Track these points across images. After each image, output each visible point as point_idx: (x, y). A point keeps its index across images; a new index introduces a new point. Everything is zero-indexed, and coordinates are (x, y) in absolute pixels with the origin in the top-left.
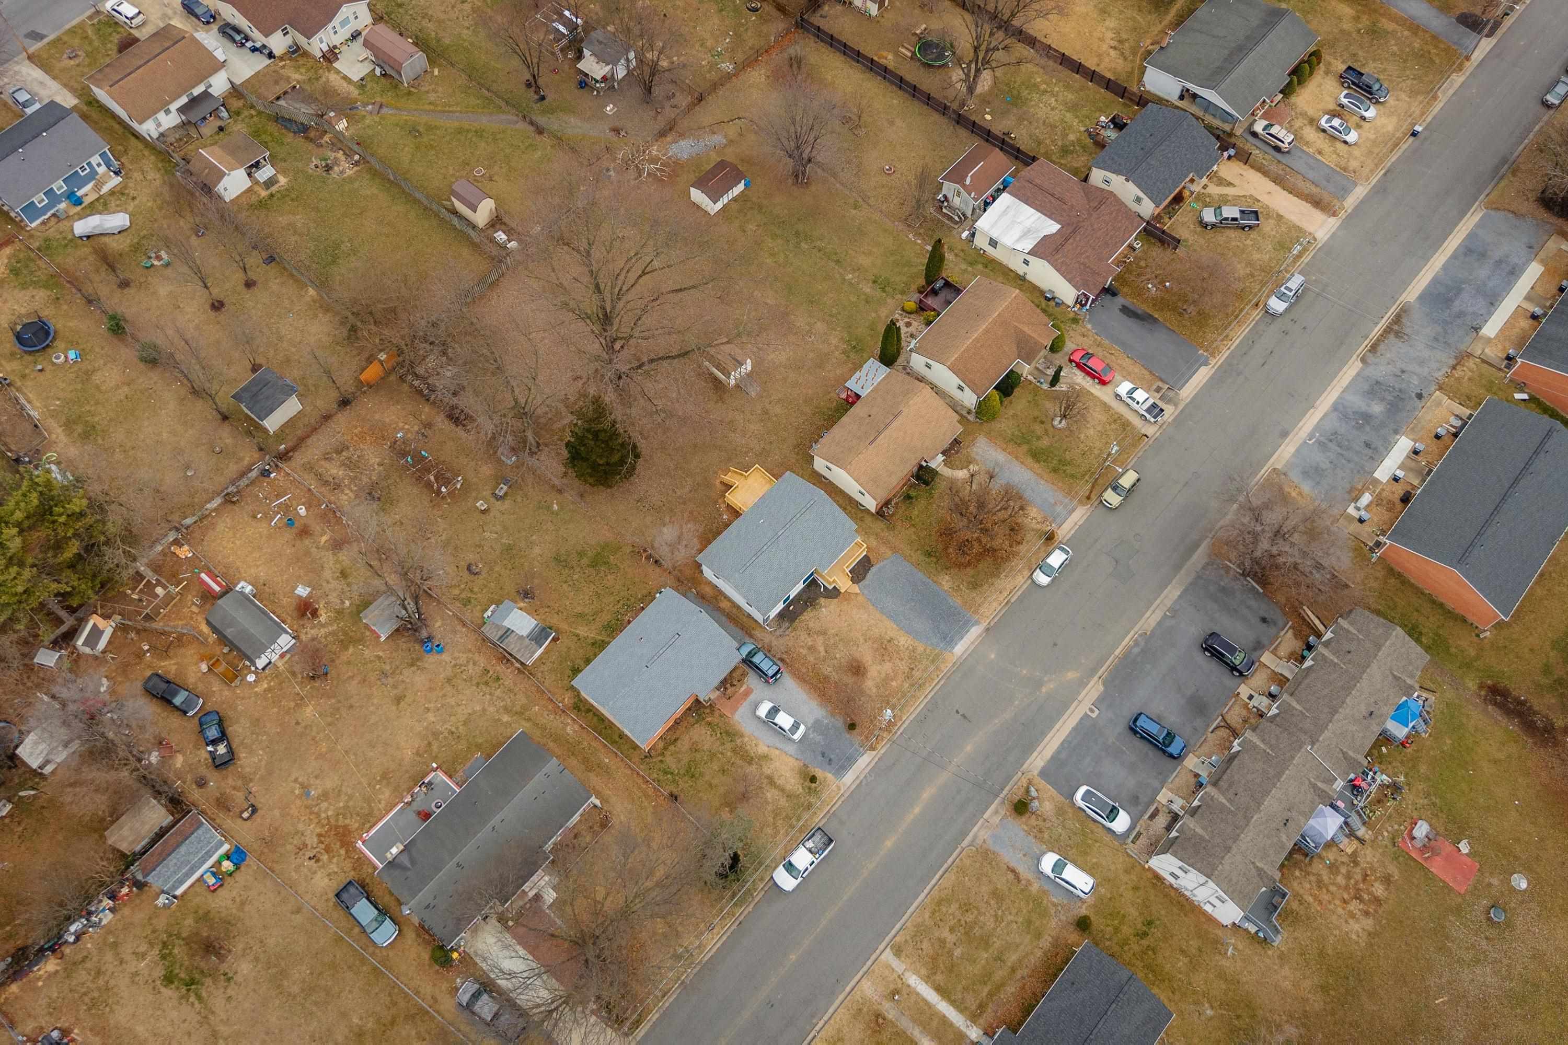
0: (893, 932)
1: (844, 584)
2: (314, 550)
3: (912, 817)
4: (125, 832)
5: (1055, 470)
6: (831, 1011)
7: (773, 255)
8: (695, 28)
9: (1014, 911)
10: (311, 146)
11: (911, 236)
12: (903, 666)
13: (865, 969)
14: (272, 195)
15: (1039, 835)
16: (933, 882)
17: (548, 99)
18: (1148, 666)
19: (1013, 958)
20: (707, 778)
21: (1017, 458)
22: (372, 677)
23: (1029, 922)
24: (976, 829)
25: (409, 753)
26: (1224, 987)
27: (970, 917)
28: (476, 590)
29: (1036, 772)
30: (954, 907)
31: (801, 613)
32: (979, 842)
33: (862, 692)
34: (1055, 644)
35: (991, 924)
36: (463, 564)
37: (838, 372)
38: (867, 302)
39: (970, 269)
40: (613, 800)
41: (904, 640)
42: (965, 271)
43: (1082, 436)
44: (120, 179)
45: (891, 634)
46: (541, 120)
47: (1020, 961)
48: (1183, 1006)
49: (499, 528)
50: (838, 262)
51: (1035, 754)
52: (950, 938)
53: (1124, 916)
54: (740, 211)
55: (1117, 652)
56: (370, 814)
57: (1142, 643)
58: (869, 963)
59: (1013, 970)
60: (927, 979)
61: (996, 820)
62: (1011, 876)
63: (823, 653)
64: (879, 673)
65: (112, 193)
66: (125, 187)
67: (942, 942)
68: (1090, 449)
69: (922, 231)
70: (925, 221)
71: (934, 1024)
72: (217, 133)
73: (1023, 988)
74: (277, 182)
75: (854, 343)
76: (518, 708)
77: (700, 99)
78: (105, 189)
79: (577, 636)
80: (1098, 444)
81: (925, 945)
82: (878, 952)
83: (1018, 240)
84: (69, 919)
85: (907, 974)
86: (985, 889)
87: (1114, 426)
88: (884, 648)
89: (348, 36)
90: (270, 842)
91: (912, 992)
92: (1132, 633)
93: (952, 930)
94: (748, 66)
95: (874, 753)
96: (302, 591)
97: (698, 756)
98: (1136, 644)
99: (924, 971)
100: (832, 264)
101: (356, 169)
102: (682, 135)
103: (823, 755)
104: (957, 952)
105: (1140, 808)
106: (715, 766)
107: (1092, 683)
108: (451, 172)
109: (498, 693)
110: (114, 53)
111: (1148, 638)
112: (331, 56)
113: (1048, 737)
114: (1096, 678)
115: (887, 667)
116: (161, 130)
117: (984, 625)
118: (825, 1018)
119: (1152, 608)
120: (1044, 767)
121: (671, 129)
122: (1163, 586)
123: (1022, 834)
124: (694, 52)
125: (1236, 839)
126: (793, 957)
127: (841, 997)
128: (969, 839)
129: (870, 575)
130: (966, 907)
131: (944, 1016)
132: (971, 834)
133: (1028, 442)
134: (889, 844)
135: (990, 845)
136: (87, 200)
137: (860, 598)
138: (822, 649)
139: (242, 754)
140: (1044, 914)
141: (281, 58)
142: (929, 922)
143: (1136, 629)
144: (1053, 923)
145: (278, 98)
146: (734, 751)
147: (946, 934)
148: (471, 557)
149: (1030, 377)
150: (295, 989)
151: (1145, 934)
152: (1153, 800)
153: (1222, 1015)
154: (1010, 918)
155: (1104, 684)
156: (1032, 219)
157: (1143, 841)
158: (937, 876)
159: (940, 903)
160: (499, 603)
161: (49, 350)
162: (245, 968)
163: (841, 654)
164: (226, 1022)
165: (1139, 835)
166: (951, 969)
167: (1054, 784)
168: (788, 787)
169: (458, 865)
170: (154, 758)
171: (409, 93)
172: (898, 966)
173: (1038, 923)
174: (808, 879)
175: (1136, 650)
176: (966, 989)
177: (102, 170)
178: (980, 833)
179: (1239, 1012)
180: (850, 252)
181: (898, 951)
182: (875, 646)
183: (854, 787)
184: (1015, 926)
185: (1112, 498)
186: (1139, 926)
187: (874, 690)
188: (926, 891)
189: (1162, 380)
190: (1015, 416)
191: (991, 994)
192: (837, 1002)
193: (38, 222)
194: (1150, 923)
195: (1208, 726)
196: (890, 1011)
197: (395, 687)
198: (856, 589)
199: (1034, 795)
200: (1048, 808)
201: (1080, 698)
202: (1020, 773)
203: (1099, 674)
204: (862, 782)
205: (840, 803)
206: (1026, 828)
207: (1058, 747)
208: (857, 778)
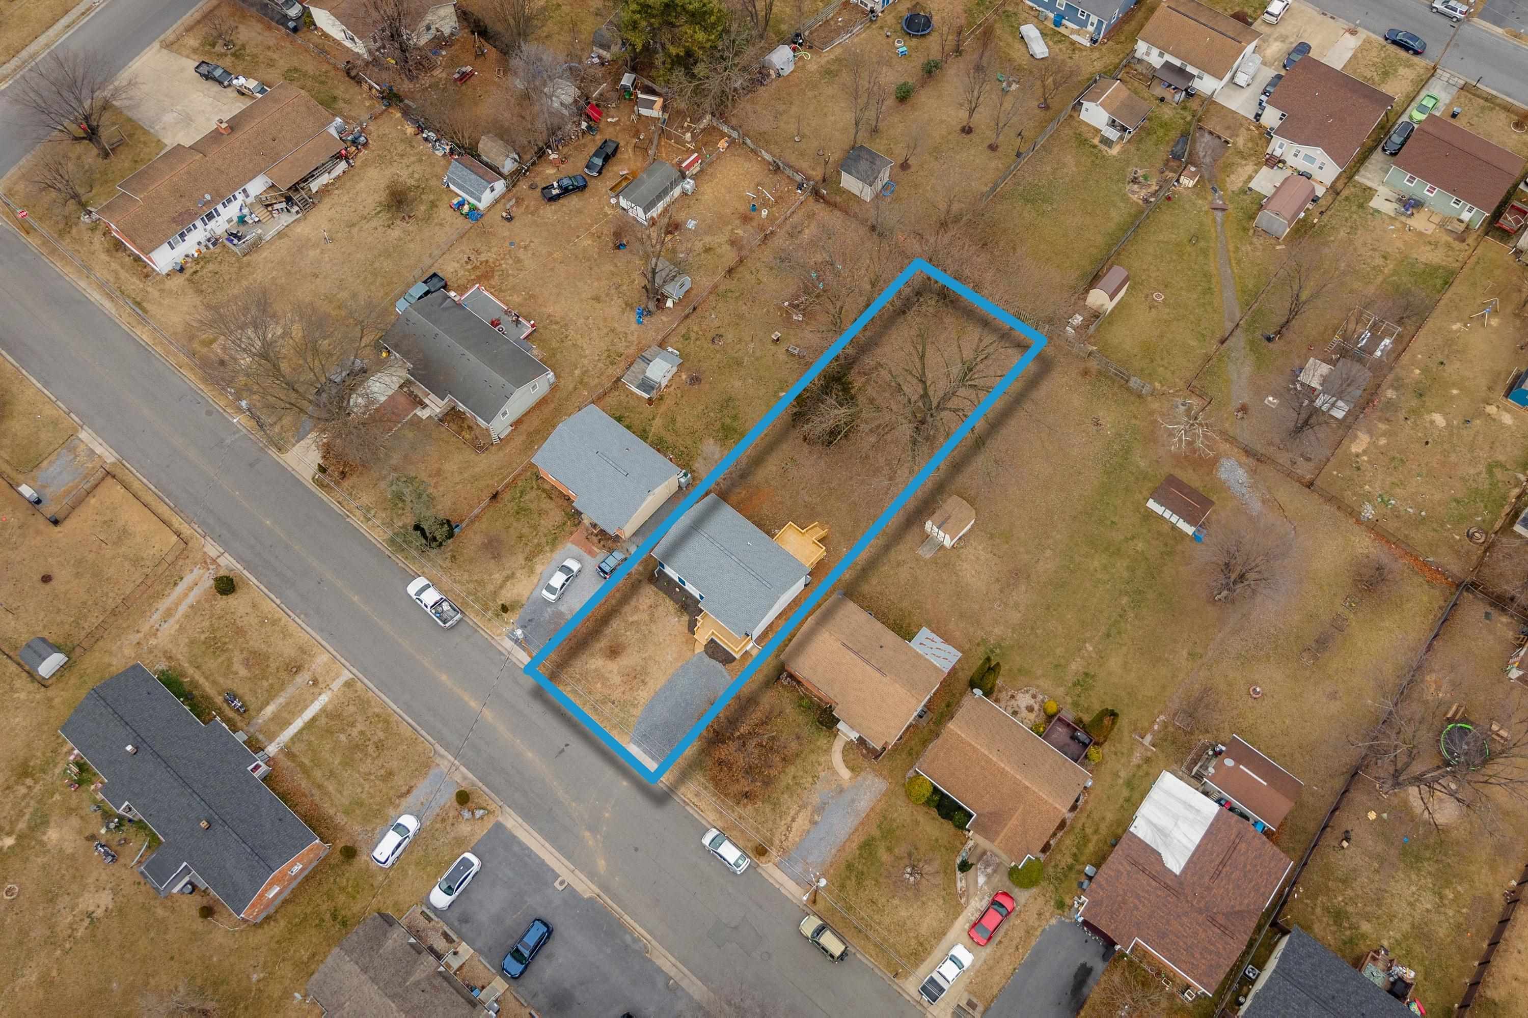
0: (366, 681)
1: (703, 636)
2: (730, 227)
3: (466, 699)
4: (490, 144)
5: (849, 867)
6: (309, 629)
7: (1105, 567)
8: (1419, 475)
9: (372, 791)
10: (1159, 165)
11: (1162, 717)
12: (616, 695)
13: (339, 657)
14: (1095, 147)
15: (439, 818)
16: (407, 718)
17: (1271, 345)
18: (609, 951)
19: (331, 787)
20: (515, 524)
21: (862, 823)
22: (617, 280)
23: (361, 804)
24: (450, 757)
25: (550, 310)
26: (275, 996)
27: (371, 749)
28: (698, 343)
29: (500, 819)
30: (381, 735)
31: (672, 599)
32: (438, 760)
33: (592, 655)
35: (363, 768)
36: (721, 331)
37: (957, 634)
38: (1056, 666)
39: (1121, 781)
40: (501, 454)
41: (643, 695)
42: (1116, 775)
43: (896, 902)
44: (1088, 45)
45: (651, 683)
46: (1239, 341)
47: (327, 794)
48: (264, 950)
49: (758, 354)
50: (1108, 635)
51: (520, 820)
52: (355, 732)
53: (354, 898)
54: (1160, 534)
55: (626, 917)
56: (501, 290)
57: (636, 947)
58: (343, 660)
59: (320, 787)
60: (323, 710)
61: (458, 778)
62: (404, 789)
63: (631, 620)
64: (610, 672)
65: (1073, 43)
66: (1080, 50)
67: (353, 725)
68: (881, 911)
69: (1171, 729)
70: (1186, 733)
71: (285, 715)
72: (1157, 99)
73: (304, 795)
74: (1110, 147)
75: (998, 651)
76: (586, 380)
77: (1310, 485)
78: (1074, 37)
79: (653, 419)
80: (887, 920)
81: (352, 709)
82: (351, 668)
83: (1150, 822)
84: (437, 131)
85: (329, 693)
86: (394, 764)
87: (913, 942)
88: (636, 677)
89: (1302, 169)
90: (485, 234)
91: (315, 697)
92: (649, 937)
93: (362, 733)
94: (1377, 534)
96: (691, 224)
97: (535, 516)
98: (636, 940)
99: (330, 707)
100: (1103, 629)
101: (1141, 202)
102: (1253, 472)
103: (530, 620)
104: (343, 737)
105: (456, 924)
106: (525, 531)
107: (593, 887)
108: (1153, 275)
109: (600, 365)
110: (1230, 12)
111: (642, 955)
112: (1275, 162)
113: (537, 836)
114: (597, 890)
115: (617, 679)
116: (1145, 58)
118: (304, 625)
119: (678, 964)
120: (506, 828)
121: (1258, 460)
122: (705, 979)
123: (442, 801)
124: (1380, 477)
125: (374, 980)
126: (356, 599)
127: (319, 638)
128: (442, 751)
129: (714, 662)
130: (379, 746)
131: (290, 724)
132: (446, 753)
133: (884, 838)
134: (444, 677)
135: (433, 771)
136: (1062, 30)
137: (689, 654)
138: (635, 618)
139: (554, 206)
140: (366, 819)
141: (1259, 127)
142: (370, 712)
143: (654, 942)
144: (357, 828)
145: (1211, 133)
146: (539, 545)
147: (360, 727)
148: (730, 336)
149: (971, 843)
150: (377, 265)
151: (334, 917)
152: (462, 938)
153: (251, 991)
154: (367, 786)
155: (591, 898)
156: (1184, 841)
157: (422, 922)
158: (410, 721)
159: (387, 721)
160: (681, 356)
161: (907, 38)
162: (395, 233)
163: (631, 636)
164: (360, 230)
165: (429, 919)
166: (329, 732)
167: (488, 837)
168: (503, 592)
169: (436, 335)
170: (553, 156)
171: (1246, 230)
172: (337, 685)
173: (358, 812)
174: (415, 604)
175: (628, 938)
176: (310, 743)
177: (1090, 29)
178: (445, 761)
179: (251, 1010)
180: (1125, 649)
181: (348, 684)
182: (638, 668)
184: (359, 790)
185: (809, 925)
186: (343, 913)
187: (593, 667)
188: (398, 710)
189: (986, 1010)
190: (917, 823)
191: (302, 765)
192: (314, 634)
193: (1031, 4)
194: (344, 924)
195: (537, 1011)
196: (303, 678)
197: (607, 295)
198: (699, 649)
199: (477, 816)
200: (464, 829)
201: (577, 871)
202: (501, 803)
203: (602, 894)
204: (504, 655)
205: (486, 636)
206: (447, 806)
207: (524, 843)
208: (509, 652)
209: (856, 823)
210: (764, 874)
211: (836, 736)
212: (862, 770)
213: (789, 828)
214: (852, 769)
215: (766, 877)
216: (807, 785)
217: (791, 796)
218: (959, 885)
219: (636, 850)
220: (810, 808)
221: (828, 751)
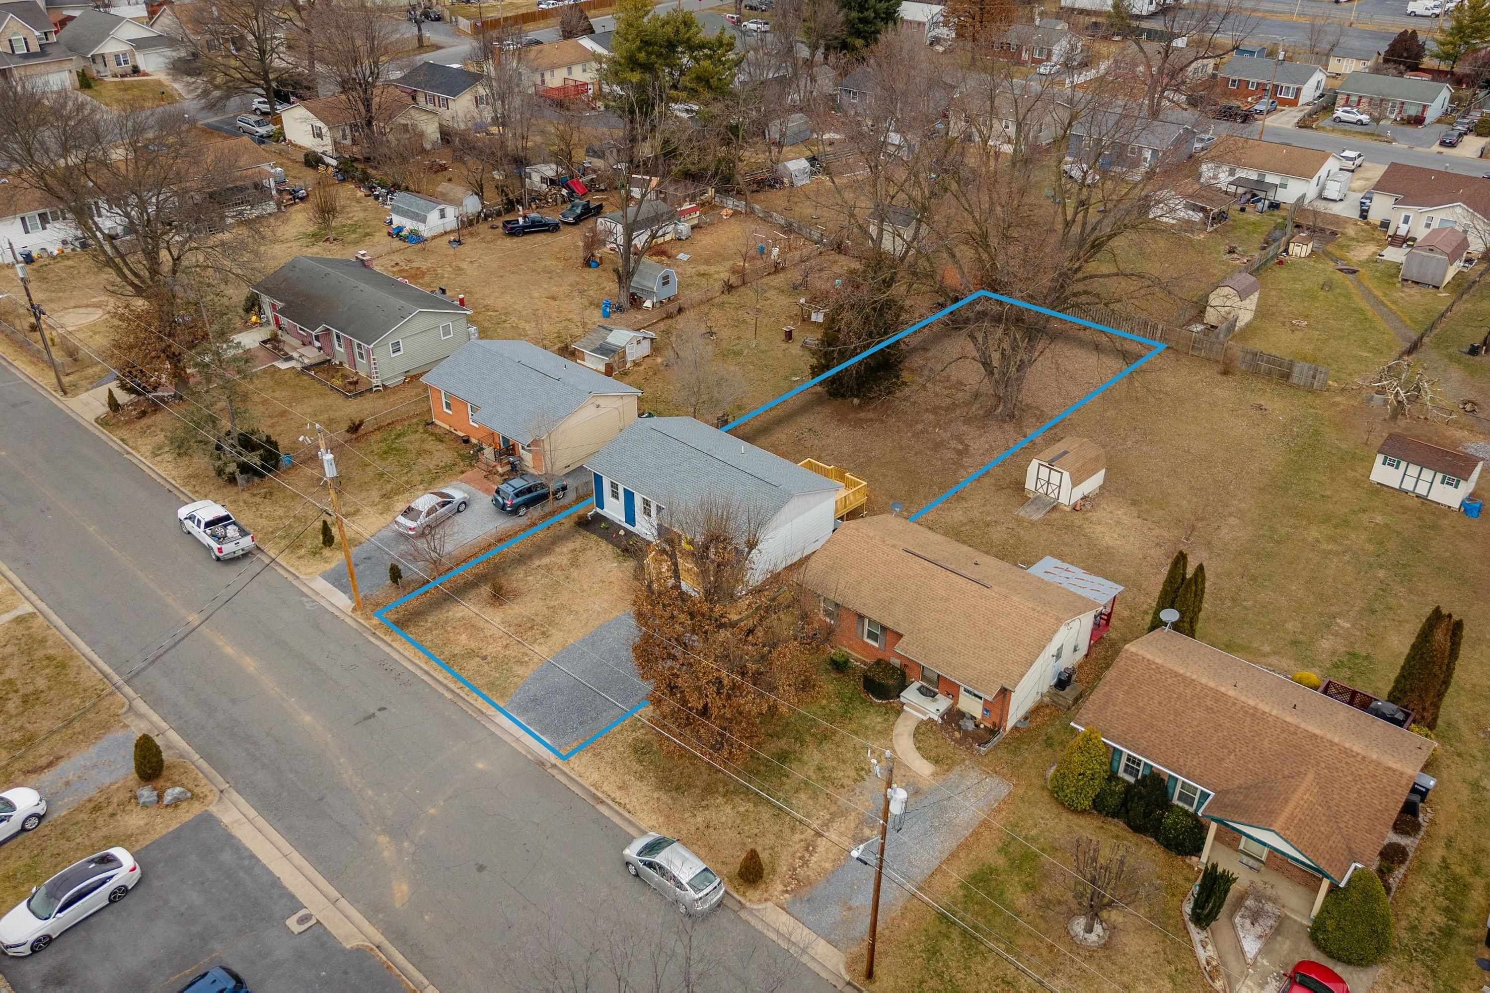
0: (53, 616)
2: (732, 262)
3: (221, 644)
7: (1331, 539)
13: (24, 588)
14: (1174, 234)
15: (91, 805)
16: (101, 663)
17: (1477, 358)
22: (582, 287)
27: (13, 704)
29: (213, 809)
30: (42, 684)
31: (611, 542)
32: (130, 719)
33: (461, 604)
41: (542, 650)
45: (557, 637)
46: (1430, 354)
51: (252, 813)
58: (30, 593)
62: (45, 760)
64: (489, 621)
74: (1192, 234)
81: (10, 649)
82: (37, 601)
86: (44, 725)
88: (532, 628)
90: (424, 252)
93: (9, 681)
95: (350, 611)
96: (682, 256)
97: (412, 456)
103: (368, 558)
106: (392, 469)
107: (371, 930)
114: (379, 938)
115: (497, 630)
116: (1212, 181)
117: (552, 757)
120: (218, 822)
123: (107, 781)
128: (144, 709)
130: (30, 699)
132: (150, 713)
133: (1015, 868)
139: (517, 240)
141: (1366, 223)
142: (38, 655)
148: (726, 334)
155: (359, 950)
158: (106, 668)
159: (62, 666)
162: (313, 249)
163: (533, 582)
167: (176, 835)
178: (144, 721)
182: (539, 618)
183: (305, 590)
187: (459, 615)
197: (567, 296)
199: (168, 797)
200: (134, 820)
201: (343, 902)
202: (226, 786)
203: (386, 944)
204: (307, 596)
205: (286, 575)
206: (114, 787)
207: (247, 849)
208: (318, 594)
209: (951, 844)
210: (753, 921)
211: (899, 712)
212: (954, 763)
213: (810, 847)
214: (936, 761)
215: (759, 927)
216: (846, 781)
217: (815, 797)
218: (1202, 955)
219: (481, 868)
220: (852, 816)
221: (886, 732)
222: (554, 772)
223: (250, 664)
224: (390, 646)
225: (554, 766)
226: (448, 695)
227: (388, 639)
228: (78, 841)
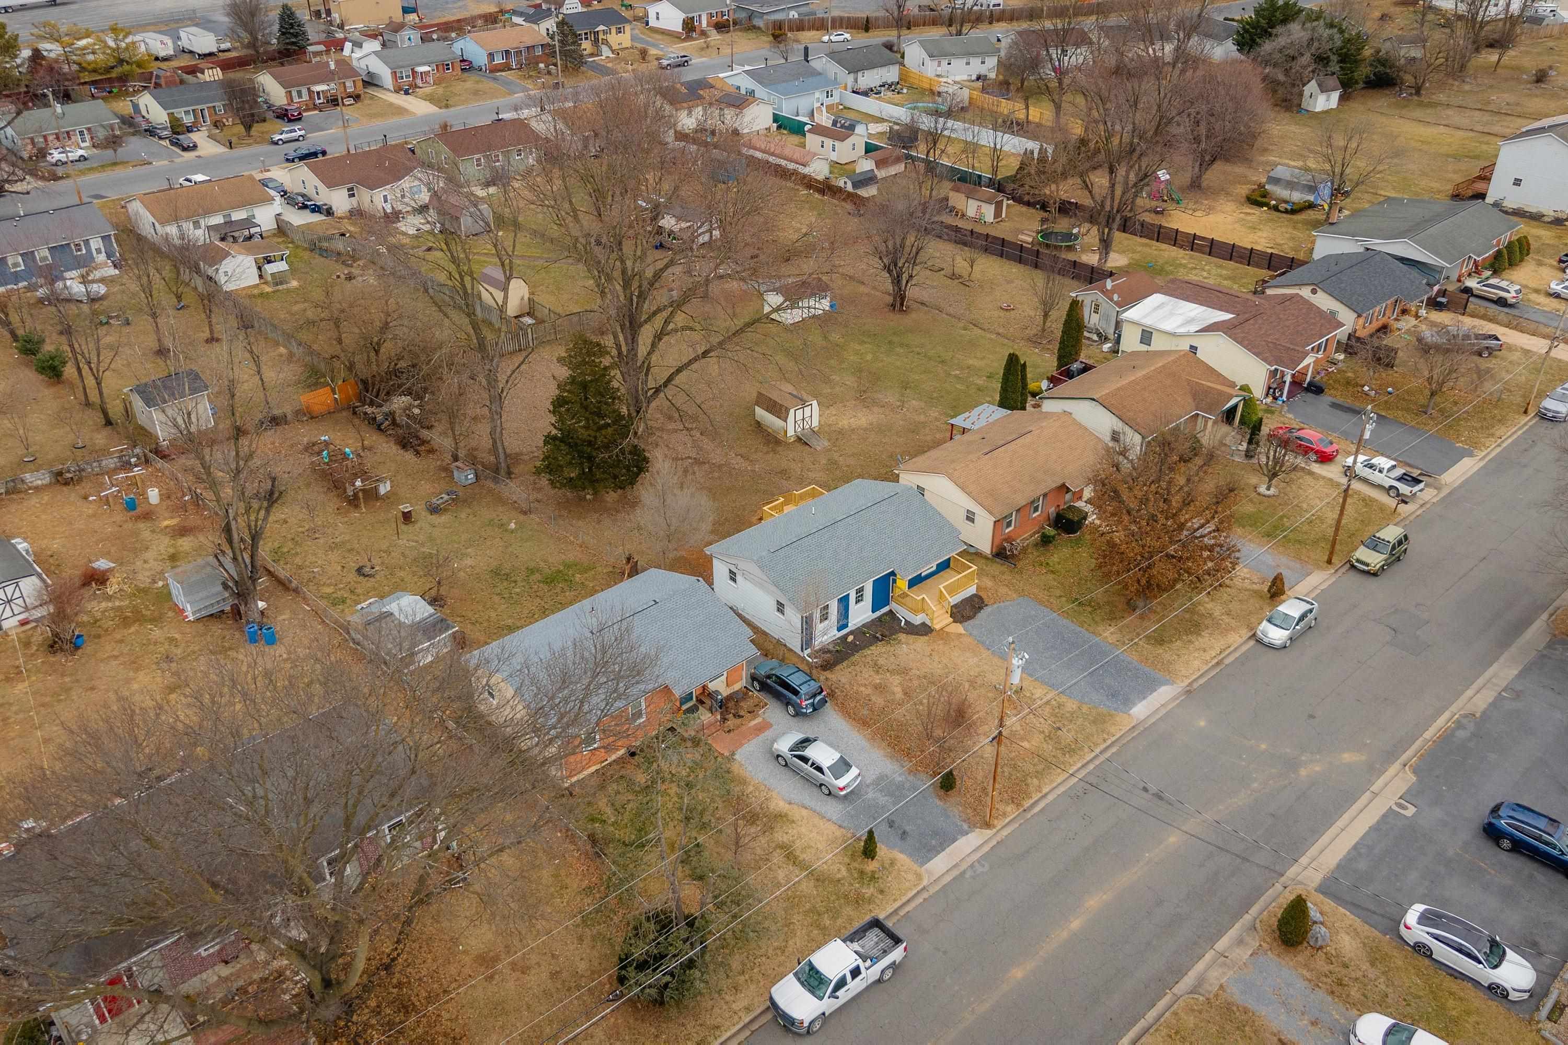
1: (941, 620)
2: (145, 531)
3: (1065, 935)
5: (1271, 538)
7: (858, 354)
11: (1036, 350)
12: (1041, 724)
18: (1492, 755)
22: (148, 659)
24: (1200, 966)
28: (359, 591)
29: (1312, 885)
31: (866, 647)
32: (1212, 986)
33: (963, 748)
34: (1312, 717)
36: (354, 566)
41: (1041, 693)
43: (1304, 505)
50: (942, 362)
55: (1428, 735)
57: (1472, 726)
61: (1243, 954)
63: (899, 696)
66: (119, 278)
70: (1054, 340)
83: (1179, 326)
88: (1007, 699)
92: (1447, 714)
95: (988, 833)
96: (103, 565)
98: (1459, 725)
100: (934, 363)
103: (891, 824)
107: (1392, 771)
111: (1478, 721)
113: (1325, 839)
114: (1397, 766)
117: (1181, 685)
120: (1325, 880)
122: (1484, 663)
123: (1301, 984)
128: (1188, 981)
129: (984, 615)
132: (1193, 974)
134: (1018, 973)
135: (1236, 994)
137: (968, 641)
138: (898, 690)
141: (343, 217)
143: (1453, 708)
146: (726, 801)
148: (368, 560)
155: (1415, 772)
156: (1196, 312)
160: (386, 595)
163: (932, 699)
175: (1462, 735)
177: (102, 257)
178: (1210, 973)
180: (957, 356)
183: (948, 878)
185: (1369, 557)
197: (176, 674)
198: (959, 628)
200: (1346, 945)
202: (1278, 886)
204: (964, 872)
205: (920, 900)
206: (1308, 975)
207: (1349, 853)
208: (955, 866)
222: (1195, 685)
223: (1094, 902)
224: (1046, 795)
225: (1190, 684)
226: (1114, 750)
227: (1036, 797)
228: (1383, 987)
